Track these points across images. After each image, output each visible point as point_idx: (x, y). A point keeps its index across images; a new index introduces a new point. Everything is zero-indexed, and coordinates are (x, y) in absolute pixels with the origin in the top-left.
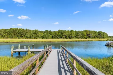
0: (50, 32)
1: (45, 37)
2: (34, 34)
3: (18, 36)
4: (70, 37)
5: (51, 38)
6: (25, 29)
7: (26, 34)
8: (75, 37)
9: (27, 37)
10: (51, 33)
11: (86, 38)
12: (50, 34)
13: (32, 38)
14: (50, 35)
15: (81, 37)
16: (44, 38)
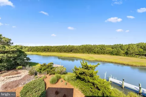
0: (121, 47)
1: (115, 53)
2: (101, 49)
3: (88, 51)
5: (124, 55)
6: (93, 45)
7: (93, 50)
9: (95, 52)
10: (123, 49)
12: (121, 49)
13: (100, 54)
14: (122, 51)
16: (113, 55)
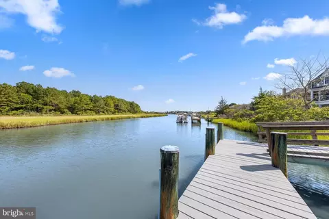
4: (73, 110)
8: (90, 110)
11: (113, 113)
15: (102, 110)
